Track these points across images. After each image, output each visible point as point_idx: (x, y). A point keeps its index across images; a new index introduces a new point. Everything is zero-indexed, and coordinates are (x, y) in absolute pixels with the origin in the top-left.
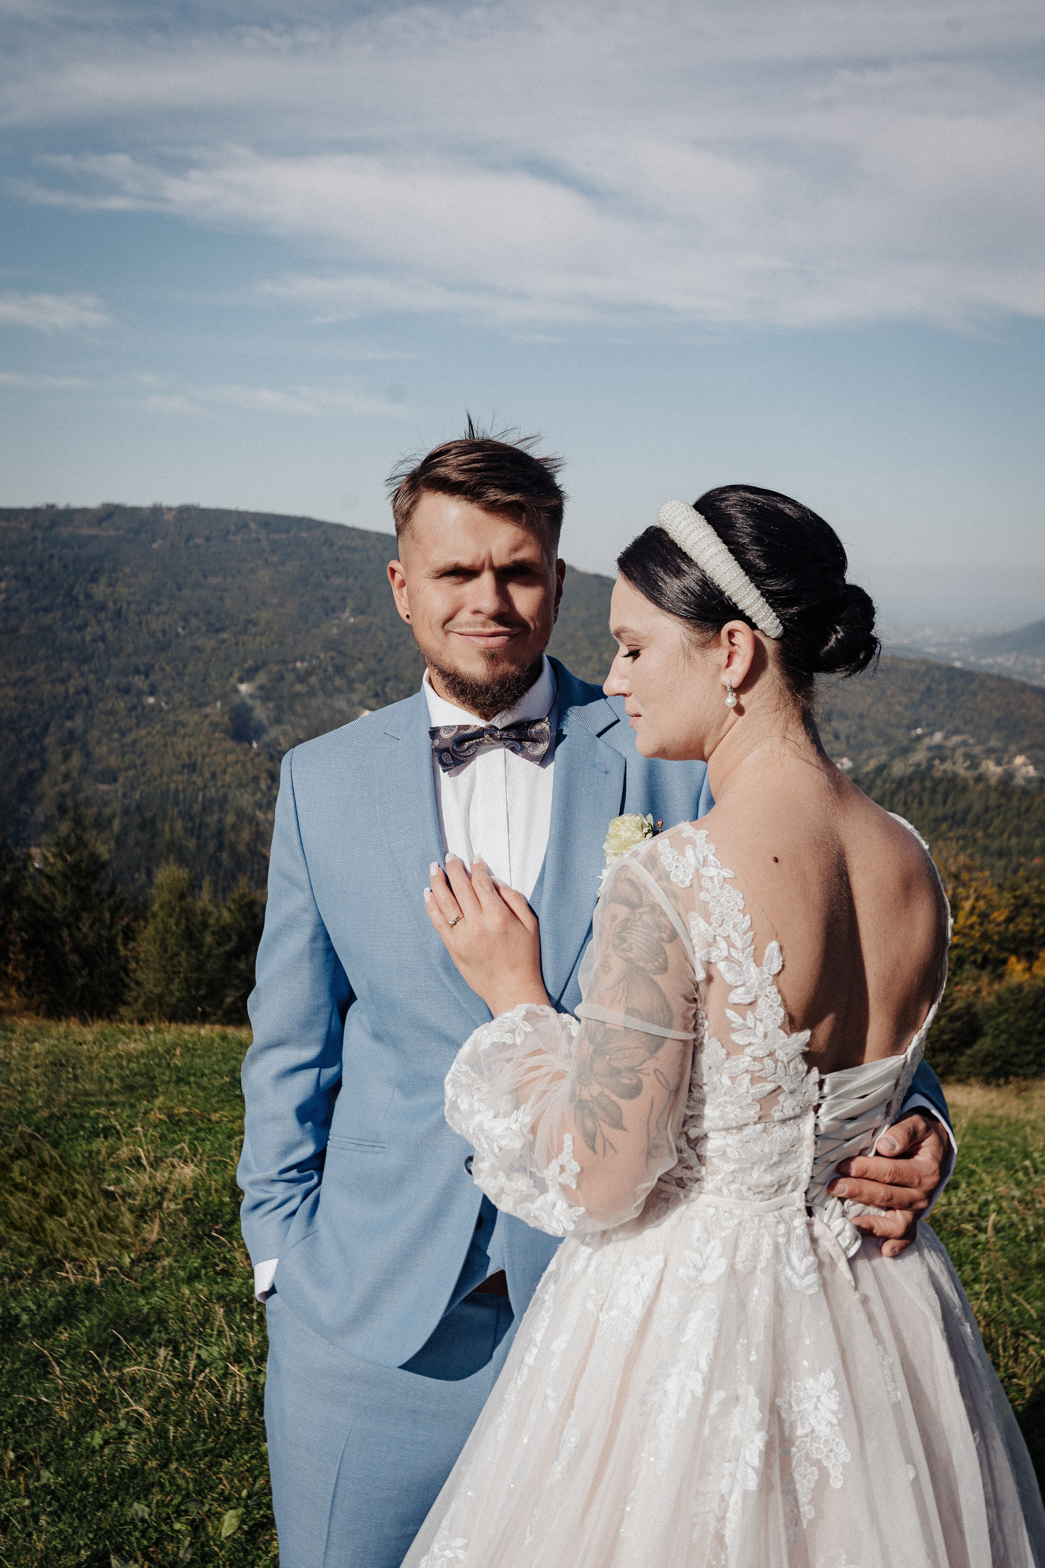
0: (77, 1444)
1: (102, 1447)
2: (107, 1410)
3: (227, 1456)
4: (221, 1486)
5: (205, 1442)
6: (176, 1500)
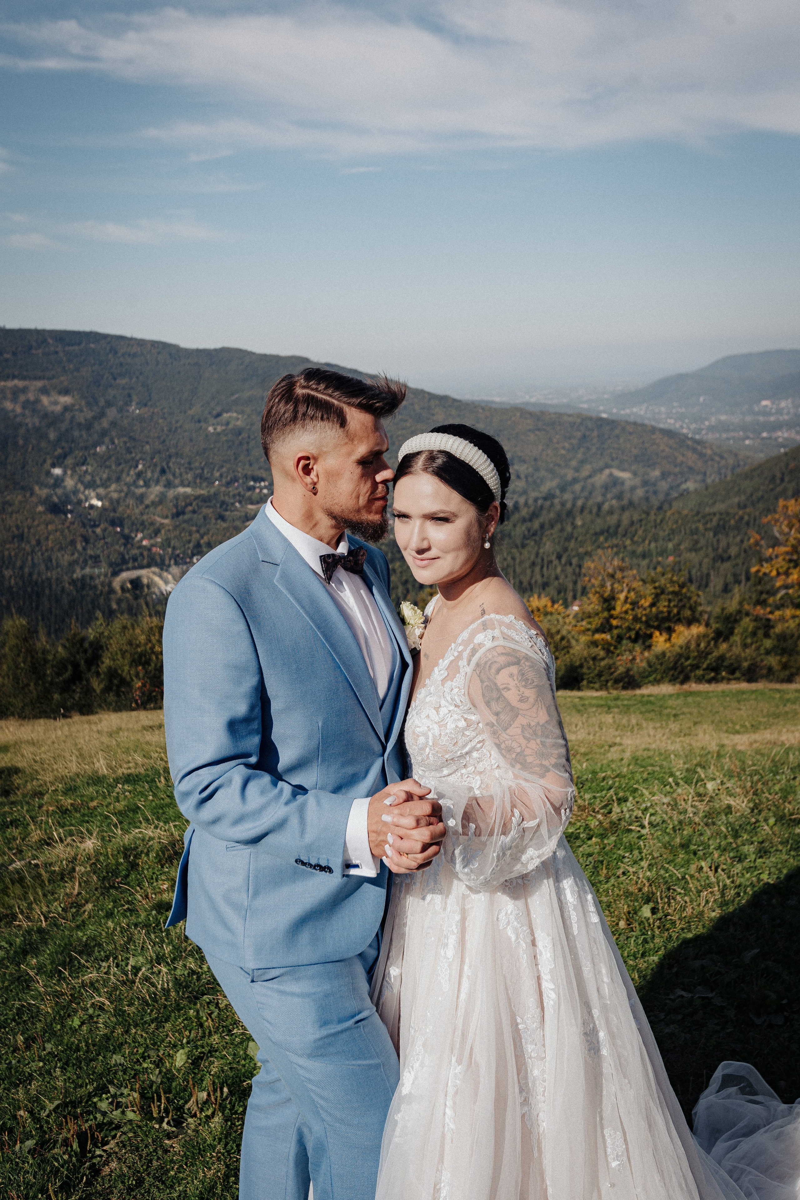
0: (63, 1026)
1: (80, 1026)
2: (79, 1004)
3: (167, 1021)
4: (169, 1039)
5: (150, 1014)
6: (141, 1051)
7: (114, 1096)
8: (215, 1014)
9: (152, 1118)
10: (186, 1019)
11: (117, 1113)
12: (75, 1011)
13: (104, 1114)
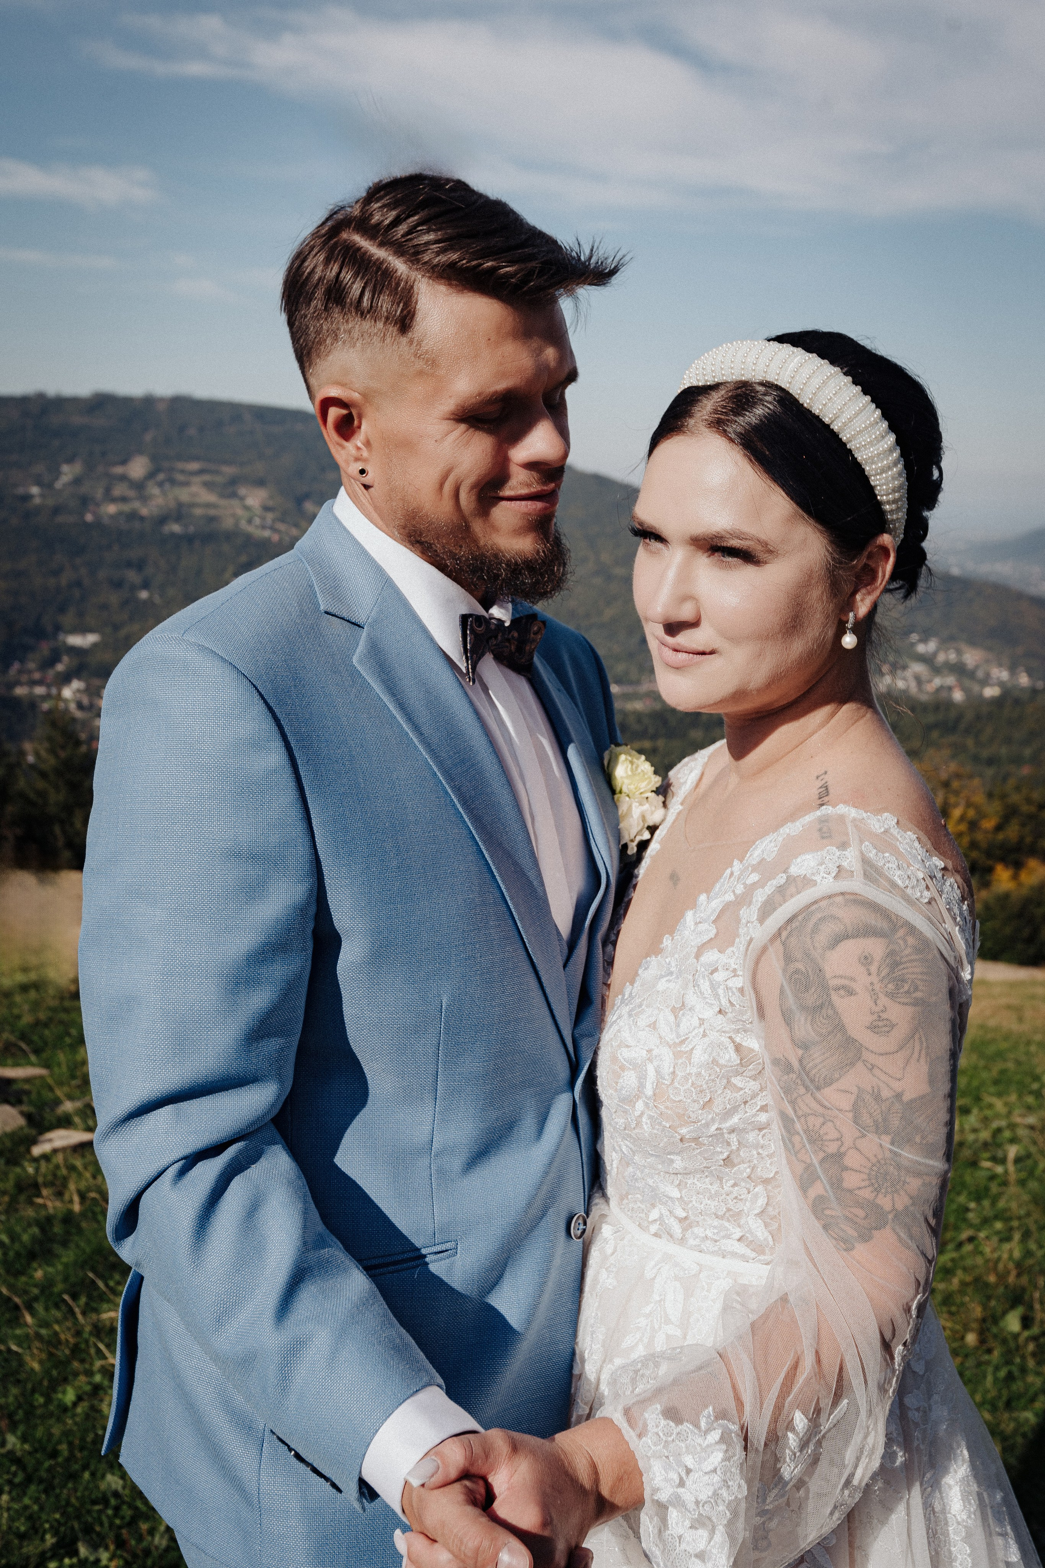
0: (49, 1400)
1: (75, 1404)
2: (82, 1361)
12: (76, 1374)
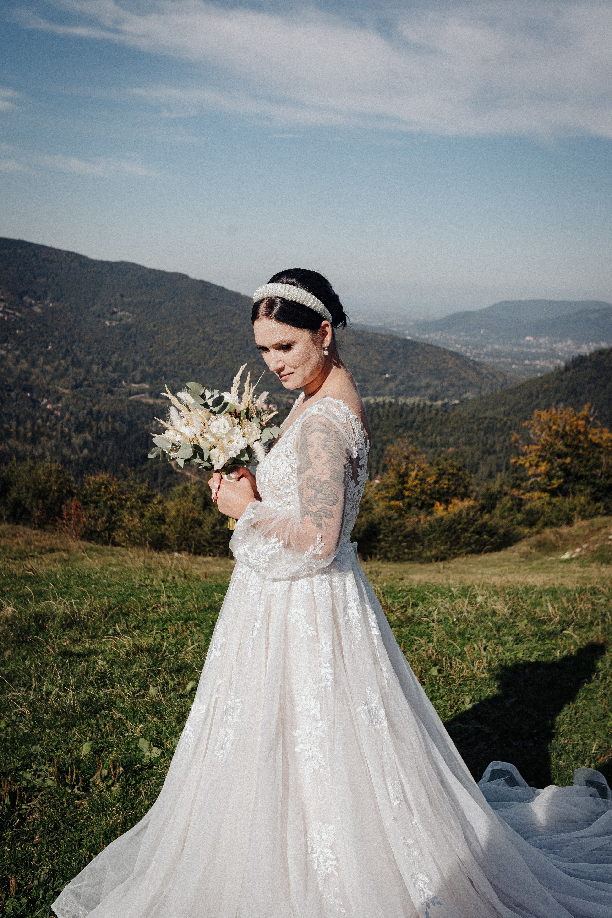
4: (76, 737)
5: (60, 721)
6: (54, 744)
7: (36, 771)
8: (111, 723)
9: (66, 785)
10: (88, 726)
11: (39, 780)
12: (2, 717)
13: (28, 782)
